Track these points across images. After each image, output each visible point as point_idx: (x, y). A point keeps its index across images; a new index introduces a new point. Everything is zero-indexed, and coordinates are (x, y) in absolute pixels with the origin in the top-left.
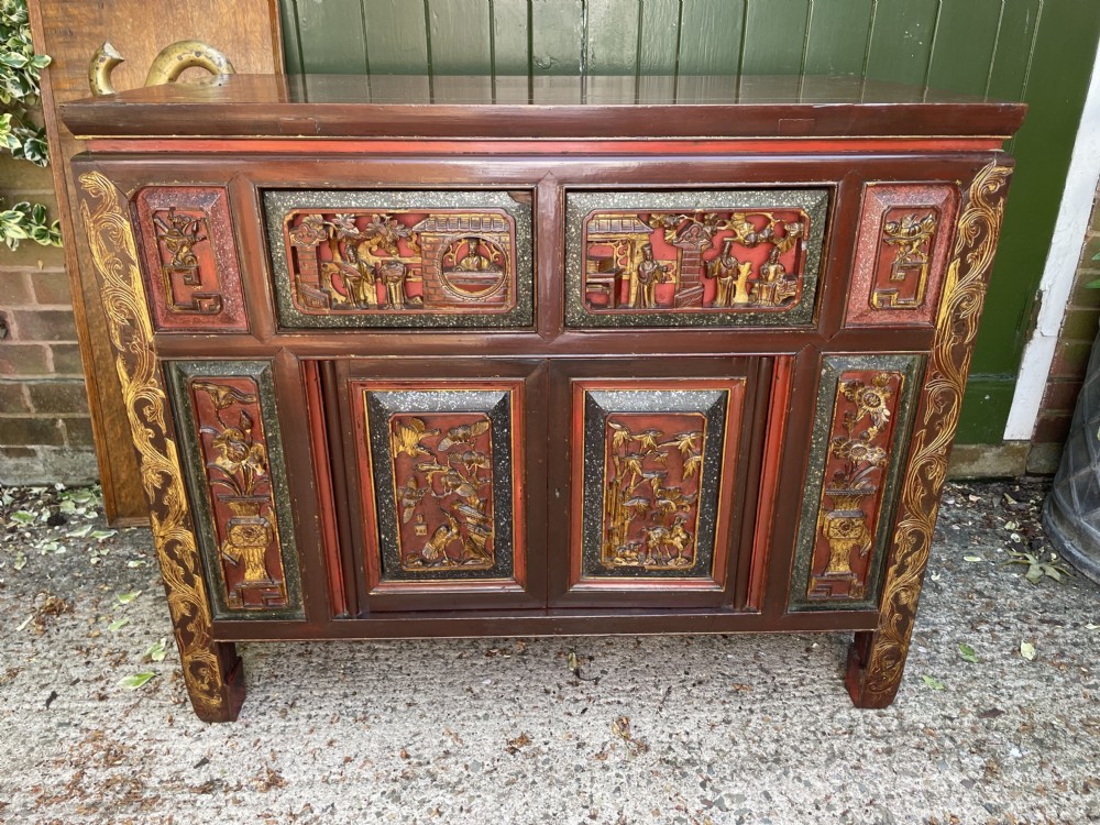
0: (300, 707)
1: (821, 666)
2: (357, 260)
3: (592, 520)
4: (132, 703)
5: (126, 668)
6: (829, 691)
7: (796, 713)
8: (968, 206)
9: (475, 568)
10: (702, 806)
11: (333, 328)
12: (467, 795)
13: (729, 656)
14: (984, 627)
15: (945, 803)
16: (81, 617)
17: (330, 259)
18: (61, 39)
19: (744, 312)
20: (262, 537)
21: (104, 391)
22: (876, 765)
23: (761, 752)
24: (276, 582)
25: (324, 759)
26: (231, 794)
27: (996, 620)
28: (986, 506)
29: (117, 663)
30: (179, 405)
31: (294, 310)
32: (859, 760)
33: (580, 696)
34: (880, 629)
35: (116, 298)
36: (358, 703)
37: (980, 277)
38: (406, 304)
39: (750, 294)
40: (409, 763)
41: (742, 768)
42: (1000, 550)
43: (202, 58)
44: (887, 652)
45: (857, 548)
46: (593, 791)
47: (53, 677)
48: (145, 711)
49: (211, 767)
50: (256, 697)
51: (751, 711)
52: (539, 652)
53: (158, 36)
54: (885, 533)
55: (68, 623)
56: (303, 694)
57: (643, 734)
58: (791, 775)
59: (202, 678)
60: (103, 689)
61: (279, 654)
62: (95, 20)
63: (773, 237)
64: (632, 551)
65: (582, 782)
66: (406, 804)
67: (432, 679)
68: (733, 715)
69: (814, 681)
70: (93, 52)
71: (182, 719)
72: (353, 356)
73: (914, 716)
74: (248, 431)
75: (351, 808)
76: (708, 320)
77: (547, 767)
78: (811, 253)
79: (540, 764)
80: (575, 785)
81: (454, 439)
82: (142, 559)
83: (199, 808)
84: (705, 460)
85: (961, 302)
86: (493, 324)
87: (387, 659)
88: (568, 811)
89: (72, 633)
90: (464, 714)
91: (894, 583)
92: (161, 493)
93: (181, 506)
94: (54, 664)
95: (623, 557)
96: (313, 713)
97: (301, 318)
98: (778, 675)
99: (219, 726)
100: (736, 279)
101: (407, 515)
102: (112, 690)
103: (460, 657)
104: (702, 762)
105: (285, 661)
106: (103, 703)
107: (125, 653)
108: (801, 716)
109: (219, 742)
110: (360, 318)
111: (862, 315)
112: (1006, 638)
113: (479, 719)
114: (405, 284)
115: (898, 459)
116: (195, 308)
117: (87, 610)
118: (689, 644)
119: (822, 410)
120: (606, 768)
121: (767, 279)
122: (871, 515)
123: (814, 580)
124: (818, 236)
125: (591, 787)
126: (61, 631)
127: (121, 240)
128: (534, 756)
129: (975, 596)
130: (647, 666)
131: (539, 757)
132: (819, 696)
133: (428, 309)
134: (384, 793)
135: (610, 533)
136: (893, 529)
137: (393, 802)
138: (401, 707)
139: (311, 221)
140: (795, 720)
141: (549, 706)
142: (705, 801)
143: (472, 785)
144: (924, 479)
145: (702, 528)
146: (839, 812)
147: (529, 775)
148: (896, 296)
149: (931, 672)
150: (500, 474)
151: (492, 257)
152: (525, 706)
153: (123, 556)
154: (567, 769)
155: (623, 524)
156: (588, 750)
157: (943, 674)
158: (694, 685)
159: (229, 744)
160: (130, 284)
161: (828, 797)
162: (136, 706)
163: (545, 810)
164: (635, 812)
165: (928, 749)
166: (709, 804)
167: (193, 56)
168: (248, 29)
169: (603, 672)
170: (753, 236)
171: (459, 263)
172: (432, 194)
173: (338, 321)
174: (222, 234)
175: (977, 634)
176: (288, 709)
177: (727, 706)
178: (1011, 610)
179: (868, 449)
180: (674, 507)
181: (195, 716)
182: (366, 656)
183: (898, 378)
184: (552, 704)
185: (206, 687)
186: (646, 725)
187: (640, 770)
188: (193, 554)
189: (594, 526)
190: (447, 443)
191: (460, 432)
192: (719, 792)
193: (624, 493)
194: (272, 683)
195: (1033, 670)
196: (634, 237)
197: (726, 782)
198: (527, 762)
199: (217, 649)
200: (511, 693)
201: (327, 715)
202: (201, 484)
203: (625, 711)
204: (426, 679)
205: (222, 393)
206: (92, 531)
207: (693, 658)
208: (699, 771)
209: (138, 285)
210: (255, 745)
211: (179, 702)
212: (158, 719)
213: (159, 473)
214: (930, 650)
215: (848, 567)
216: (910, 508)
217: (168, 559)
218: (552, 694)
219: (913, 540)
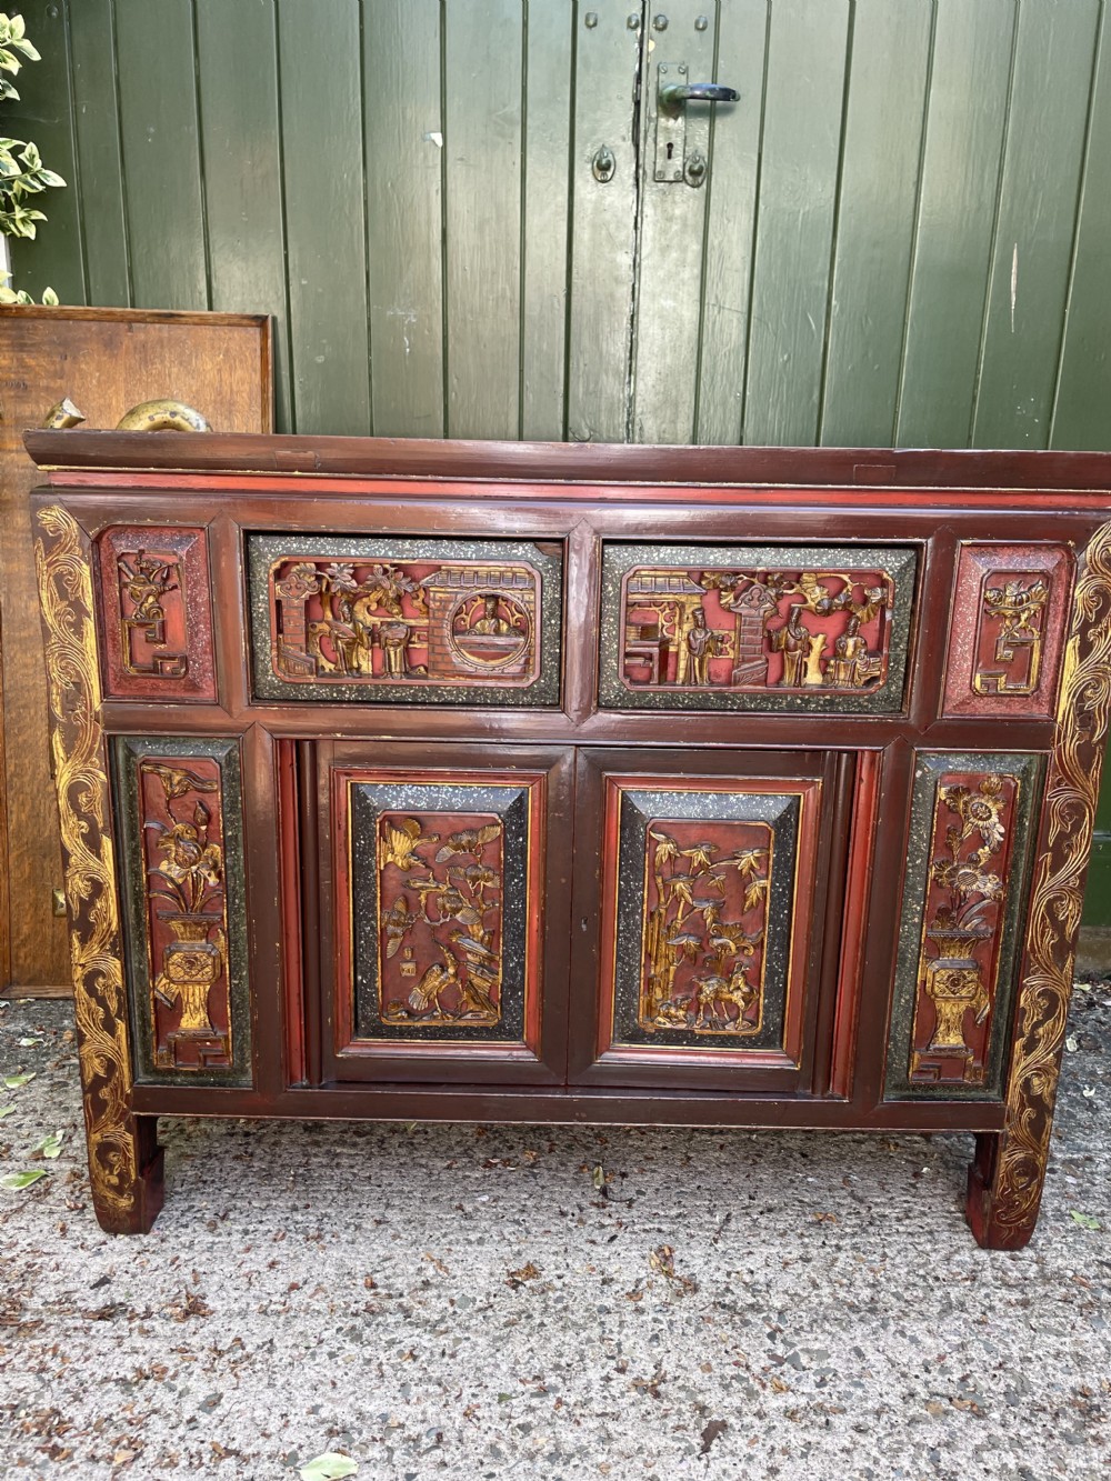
0: (234, 1220)
1: (934, 1196)
2: (353, 620)
3: (628, 964)
4: (14, 1207)
5: (9, 1165)
6: (944, 1227)
7: (899, 1252)
8: (1085, 572)
9: (475, 1024)
10: (770, 1362)
11: (318, 701)
12: (451, 1336)
13: (810, 1179)
15: (1101, 1370)
17: (320, 618)
18: (12, 394)
19: (818, 694)
20: (207, 969)
21: (14, 817)
22: (1008, 1320)
23: (850, 1299)
24: (219, 1034)
25: (263, 1285)
26: (137, 1322)
30: (122, 793)
31: (271, 676)
32: (984, 1313)
33: (607, 1221)
34: (1007, 1130)
35: (63, 656)
36: (311, 1218)
37: (1106, 658)
38: (406, 673)
39: (824, 673)
40: (376, 1294)
41: (825, 1318)
43: (178, 419)
44: (1020, 1164)
45: (971, 1012)
46: (623, 1338)
48: (30, 1217)
49: (113, 1288)
50: (177, 1205)
51: (839, 1248)
52: (554, 1166)
53: (128, 393)
54: (1008, 994)
56: (239, 1205)
57: (692, 1270)
58: (892, 1328)
59: (111, 1167)
61: (210, 1156)
62: (56, 371)
63: (850, 603)
64: (678, 1008)
65: (608, 1326)
66: (369, 1344)
67: (410, 1192)
68: (814, 1252)
69: (924, 1214)
70: (49, 409)
71: (78, 1228)
72: (339, 735)
73: (1060, 1261)
74: (204, 828)
75: (296, 1346)
76: (773, 704)
77: (560, 1306)
78: (898, 625)
79: (551, 1303)
80: (598, 1331)
81: (456, 848)
82: (39, 1036)
83: (94, 1337)
84: (773, 886)
85: (1086, 688)
86: (510, 701)
87: (352, 1167)
88: (587, 1361)
90: (451, 1237)
91: (1023, 1064)
92: (87, 905)
93: (110, 925)
95: (667, 1016)
96: (251, 1228)
97: (279, 688)
98: (876, 1204)
99: (127, 1239)
100: (808, 655)
101: (391, 947)
103: (449, 1167)
104: (771, 1308)
105: (217, 1163)
107: (9, 1147)
108: (906, 1257)
109: (125, 1258)
110: (351, 689)
111: (963, 703)
113: (470, 1242)
114: (407, 650)
115: (1019, 892)
116: (155, 670)
118: (755, 1163)
119: (920, 824)
120: (640, 1311)
121: (844, 655)
122: (987, 968)
123: (916, 1055)
124: (905, 603)
125: (619, 1333)
127: (77, 586)
128: (543, 1292)
130: (699, 1187)
131: (550, 1294)
132: (931, 1233)
133: (434, 680)
134: (339, 1329)
135: (650, 983)
136: (1017, 988)
137: (352, 1341)
138: (368, 1225)
139: (301, 571)
140: (898, 1260)
141: (565, 1231)
142: (773, 1357)
143: (459, 1325)
144: (1054, 919)
145: (770, 979)
146: (956, 1377)
147: (536, 1314)
148: (1003, 678)
149: (1083, 1207)
150: (512, 896)
151: (512, 621)
152: (534, 1229)
153: (15, 1032)
154: (587, 1310)
155: (667, 971)
156: (616, 1287)
157: (1099, 1210)
158: (762, 1213)
159: (137, 1261)
160: (81, 639)
161: (941, 1358)
162: (20, 1210)
163: (555, 1360)
164: (678, 1366)
165: (1078, 1301)
166: (780, 1361)
167: (167, 417)
168: (235, 389)
169: (640, 1192)
170: (826, 602)
171: (473, 626)
172: (446, 542)
173: (324, 693)
174: (196, 583)
176: (219, 1221)
177: (806, 1240)
179: (980, 877)
180: (733, 948)
181: (95, 1226)
182: (325, 1161)
183: (1013, 784)
184: (570, 1230)
185: (115, 1180)
186: (695, 1258)
187: (686, 1315)
188: (118, 990)
189: (631, 972)
190: (447, 852)
191: (465, 838)
192: (792, 1345)
193: (669, 928)
194: (198, 1189)
196: (683, 599)
197: (803, 1334)
198: (534, 1299)
199: (134, 1127)
200: (514, 1214)
201: (269, 1231)
202: (137, 897)
203: (668, 1240)
204: (402, 1192)
205: (177, 778)
207: (761, 1180)
208: (767, 1319)
209: (91, 641)
210: (172, 1263)
211: (76, 1208)
212: (46, 1228)
213: (88, 880)
214: (1081, 1181)
215: (961, 1038)
216: (1037, 959)
217: (87, 996)
218: (570, 1217)
219: (1044, 1003)
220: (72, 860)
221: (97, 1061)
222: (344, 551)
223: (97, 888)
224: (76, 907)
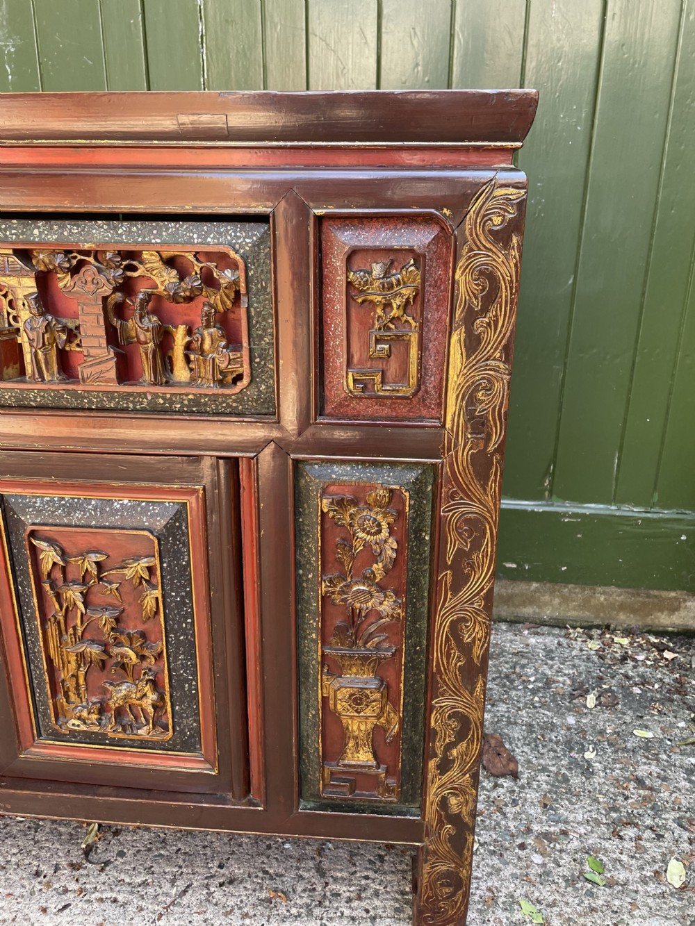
6: (390, 912)
8: (466, 250)
13: (287, 846)
14: (630, 832)
27: (649, 822)
28: (681, 666)
34: (427, 844)
37: (497, 355)
39: (191, 369)
42: (682, 724)
44: (448, 874)
45: (380, 729)
63: (200, 288)
64: (89, 712)
69: (377, 894)
78: (258, 314)
85: (476, 390)
91: (437, 784)
95: (80, 719)
98: (335, 879)
100: (171, 348)
112: (654, 850)
115: (425, 609)
121: (202, 349)
122: (395, 686)
123: (327, 769)
124: (263, 289)
129: (632, 785)
136: (426, 708)
144: (459, 641)
148: (379, 378)
149: (537, 894)
155: (74, 676)
157: (551, 899)
158: (221, 885)
169: (121, 854)
175: (617, 841)
177: (248, 921)
178: (674, 810)
179: (375, 594)
180: (135, 656)
183: (403, 497)
195: (677, 903)
196: (13, 282)
214: (547, 860)
215: (371, 756)
216: (444, 681)
219: (454, 724)
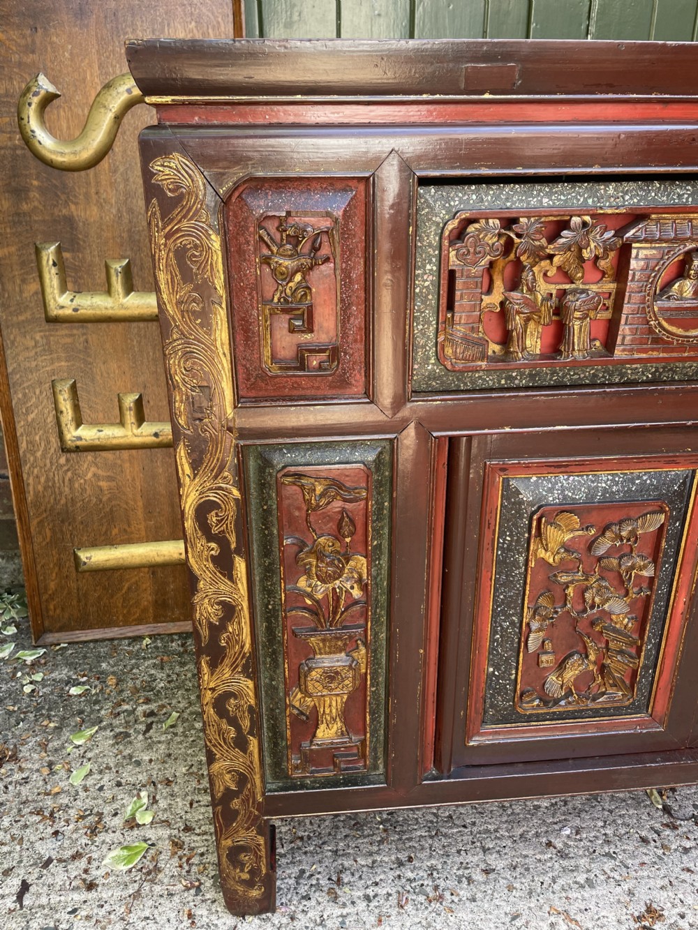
0: (350, 884)
4: (131, 892)
5: (108, 837)
16: (30, 766)
20: (347, 682)
24: (354, 738)
29: (93, 831)
30: (253, 508)
31: (435, 364)
33: (688, 844)
35: (187, 355)
36: (421, 873)
38: (590, 351)
47: (16, 856)
48: (150, 903)
50: (288, 871)
53: (101, 66)
55: (17, 776)
56: (346, 864)
59: (242, 865)
60: (86, 871)
62: (27, 46)
67: (496, 831)
70: (23, 86)
71: (203, 912)
74: (348, 539)
81: (613, 539)
82: (84, 684)
89: (25, 791)
90: (561, 882)
92: (217, 630)
93: (242, 647)
94: (13, 839)
97: (440, 377)
99: (256, 921)
102: (99, 873)
106: (92, 895)
107: (100, 815)
110: (522, 374)
113: (581, 886)
116: (302, 367)
117: (36, 756)
126: (10, 788)
127: (205, 264)
138: (478, 876)
139: (482, 230)
141: (657, 860)
152: (629, 862)
153: (61, 681)
160: (209, 332)
162: (137, 895)
173: (491, 380)
174: (352, 254)
176: (335, 887)
181: (220, 907)
184: (660, 858)
185: (246, 876)
188: (250, 708)
194: (299, 848)
200: (602, 845)
201: (389, 895)
202: (271, 616)
205: (321, 488)
206: (16, 652)
209: (221, 334)
211: (193, 886)
212: (172, 915)
213: (218, 604)
217: (217, 718)
218: (653, 843)
220: (201, 585)
221: (228, 777)
222: (534, 202)
223: (229, 611)
224: (205, 632)
